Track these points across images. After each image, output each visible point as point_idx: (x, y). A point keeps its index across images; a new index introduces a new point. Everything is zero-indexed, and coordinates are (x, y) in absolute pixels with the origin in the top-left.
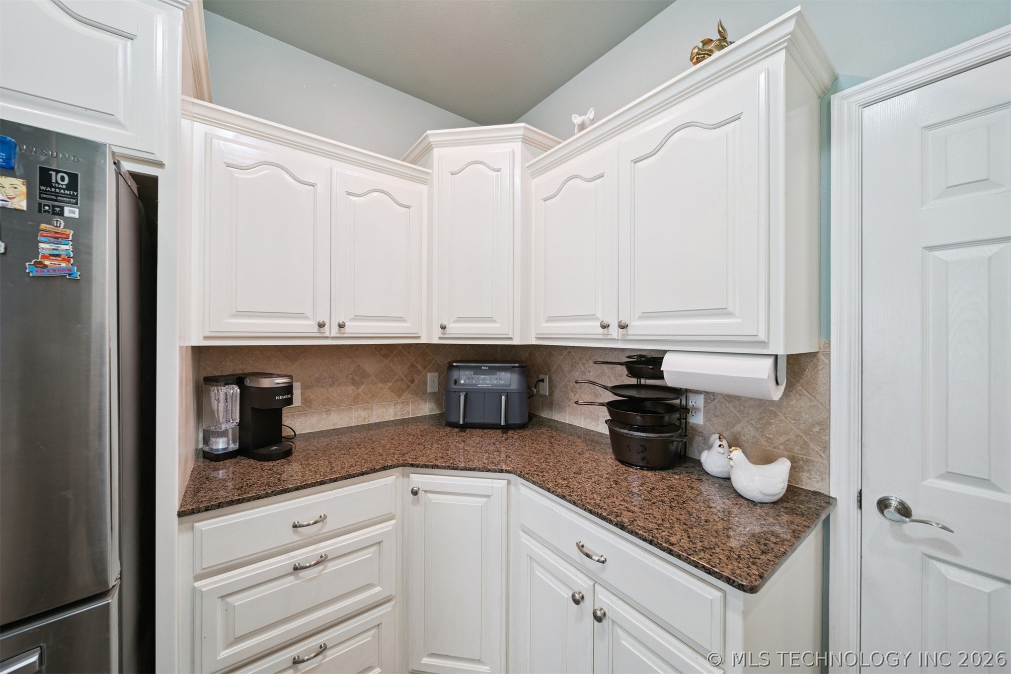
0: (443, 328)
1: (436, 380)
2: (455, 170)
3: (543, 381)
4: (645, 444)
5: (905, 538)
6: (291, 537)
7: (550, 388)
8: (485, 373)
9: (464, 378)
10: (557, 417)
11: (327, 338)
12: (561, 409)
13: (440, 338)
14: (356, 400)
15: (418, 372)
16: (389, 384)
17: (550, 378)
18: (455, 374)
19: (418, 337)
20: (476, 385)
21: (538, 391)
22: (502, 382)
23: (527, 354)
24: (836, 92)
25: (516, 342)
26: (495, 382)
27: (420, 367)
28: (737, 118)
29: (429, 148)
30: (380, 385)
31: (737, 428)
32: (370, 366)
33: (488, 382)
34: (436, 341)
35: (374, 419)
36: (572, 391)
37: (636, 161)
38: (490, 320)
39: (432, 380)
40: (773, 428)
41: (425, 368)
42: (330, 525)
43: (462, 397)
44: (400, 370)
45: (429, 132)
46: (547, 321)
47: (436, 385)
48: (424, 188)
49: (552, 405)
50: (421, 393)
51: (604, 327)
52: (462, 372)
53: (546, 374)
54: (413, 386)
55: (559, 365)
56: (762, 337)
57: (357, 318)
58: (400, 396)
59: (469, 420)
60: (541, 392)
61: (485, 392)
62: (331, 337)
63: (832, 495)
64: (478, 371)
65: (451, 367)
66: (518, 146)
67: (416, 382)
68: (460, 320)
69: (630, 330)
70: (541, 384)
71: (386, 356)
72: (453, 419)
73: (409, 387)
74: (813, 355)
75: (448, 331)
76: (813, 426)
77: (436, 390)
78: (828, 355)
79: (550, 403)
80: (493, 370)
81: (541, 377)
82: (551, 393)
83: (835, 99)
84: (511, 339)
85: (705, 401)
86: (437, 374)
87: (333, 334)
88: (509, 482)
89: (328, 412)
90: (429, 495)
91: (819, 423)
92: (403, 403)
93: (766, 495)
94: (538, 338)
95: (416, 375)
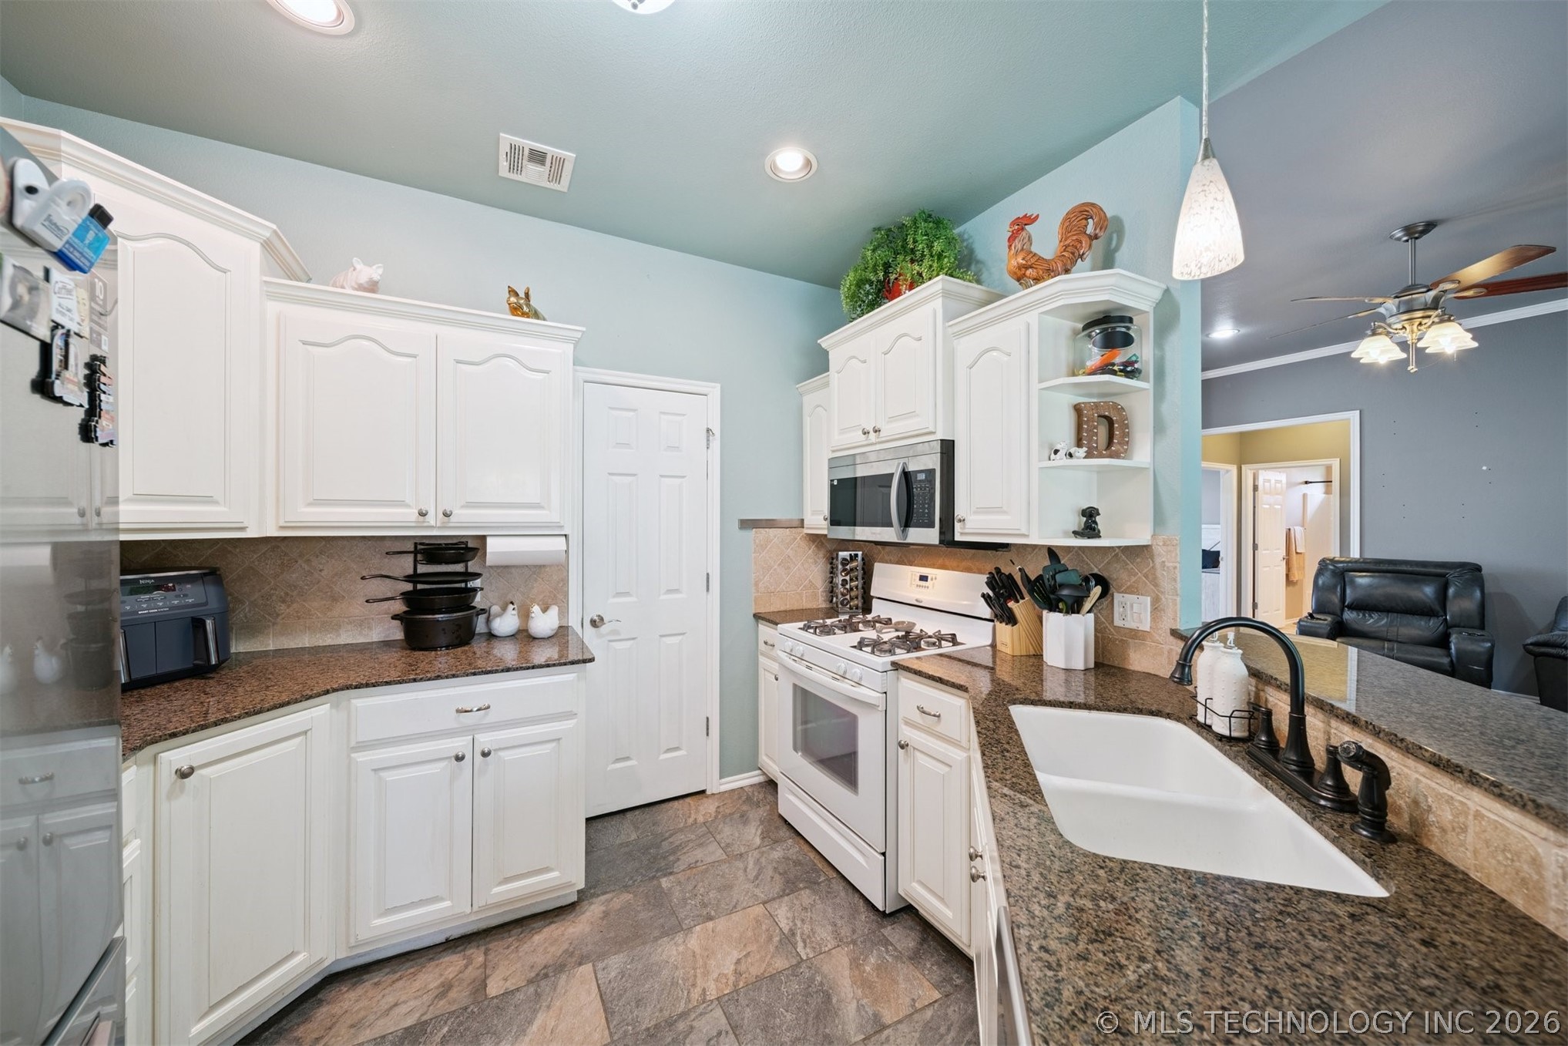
20: (136, 613)
22: (190, 601)
26: (176, 602)
28: (546, 372)
33: (161, 604)
36: (284, 601)
38: (207, 500)
51: (422, 514)
56: (561, 523)
61: (157, 621)
84: (244, 529)
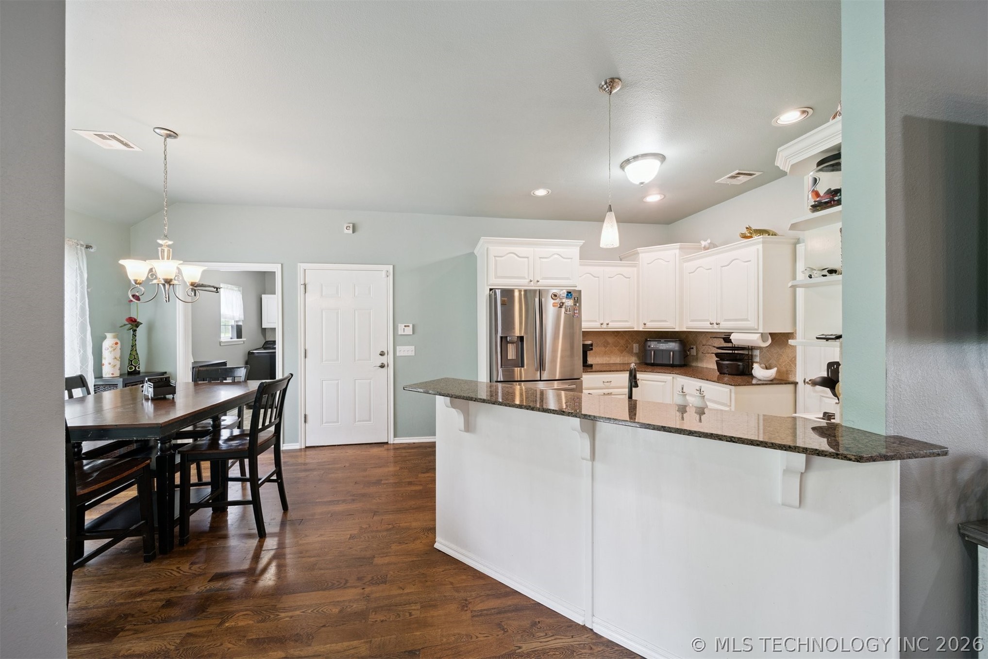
0: (645, 324)
1: (638, 347)
2: (649, 262)
3: (693, 348)
4: (727, 366)
5: (815, 391)
6: (602, 385)
7: (696, 352)
8: (663, 343)
9: (653, 345)
10: (700, 365)
11: (602, 328)
12: (702, 361)
13: (643, 328)
14: (605, 353)
15: (630, 343)
16: (618, 348)
17: (697, 348)
18: (649, 343)
19: (633, 328)
20: (659, 348)
21: (690, 354)
22: (671, 347)
23: (685, 336)
24: (799, 243)
25: (677, 330)
26: (668, 347)
27: (630, 341)
28: (750, 261)
29: (638, 253)
30: (614, 348)
31: (770, 362)
32: (610, 340)
33: (664, 347)
34: (641, 329)
35: (612, 362)
37: (722, 267)
38: (665, 321)
39: (636, 347)
40: (781, 360)
41: (632, 342)
42: (612, 384)
43: (653, 353)
44: (622, 342)
45: (638, 249)
46: (690, 321)
47: (638, 350)
48: (635, 269)
49: (697, 359)
50: (631, 352)
51: (712, 324)
52: (652, 343)
53: (694, 345)
54: (627, 349)
55: (701, 341)
56: (756, 327)
57: (613, 321)
58: (622, 353)
59: (656, 362)
60: (692, 354)
61: (662, 350)
62: (604, 328)
63: (797, 381)
64: (659, 342)
65: (646, 340)
66: (677, 251)
67: (629, 348)
68: (652, 321)
69: (721, 325)
70: (692, 350)
71: (616, 336)
72: (648, 362)
73: (626, 349)
74: (792, 333)
75: (647, 325)
76: (792, 359)
77: (638, 352)
78: (796, 333)
79: (696, 358)
80: (667, 342)
81: (692, 347)
82: (697, 354)
83: (798, 246)
84: (674, 328)
85: (760, 352)
86: (638, 345)
87: (605, 327)
88: (673, 378)
89: (596, 357)
90: (643, 381)
91: (794, 357)
92: (623, 356)
93: (764, 377)
94: (687, 328)
95: (628, 345)
